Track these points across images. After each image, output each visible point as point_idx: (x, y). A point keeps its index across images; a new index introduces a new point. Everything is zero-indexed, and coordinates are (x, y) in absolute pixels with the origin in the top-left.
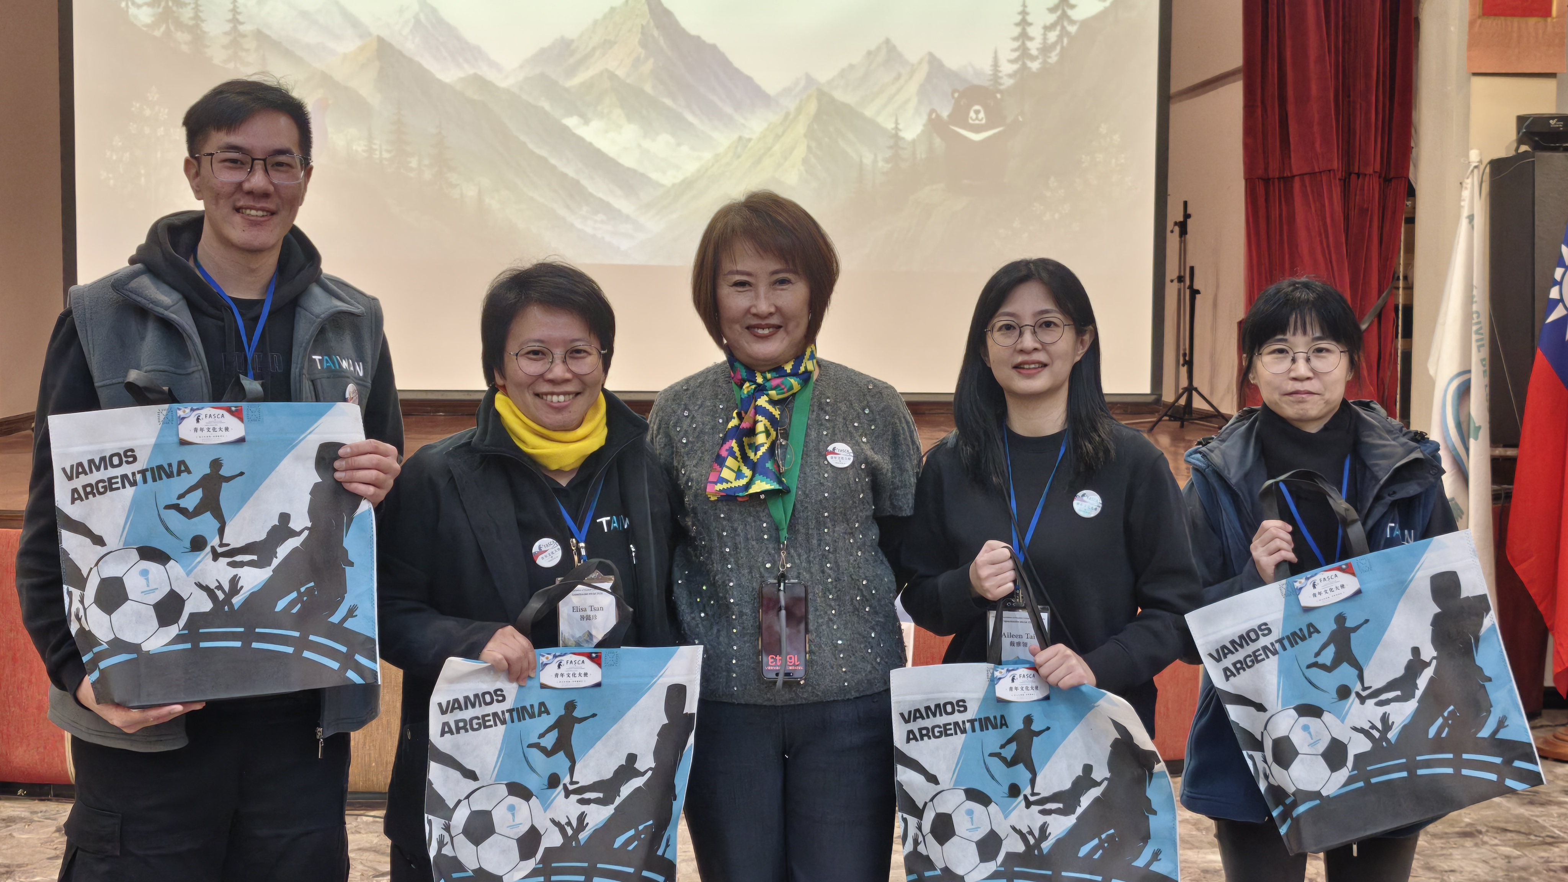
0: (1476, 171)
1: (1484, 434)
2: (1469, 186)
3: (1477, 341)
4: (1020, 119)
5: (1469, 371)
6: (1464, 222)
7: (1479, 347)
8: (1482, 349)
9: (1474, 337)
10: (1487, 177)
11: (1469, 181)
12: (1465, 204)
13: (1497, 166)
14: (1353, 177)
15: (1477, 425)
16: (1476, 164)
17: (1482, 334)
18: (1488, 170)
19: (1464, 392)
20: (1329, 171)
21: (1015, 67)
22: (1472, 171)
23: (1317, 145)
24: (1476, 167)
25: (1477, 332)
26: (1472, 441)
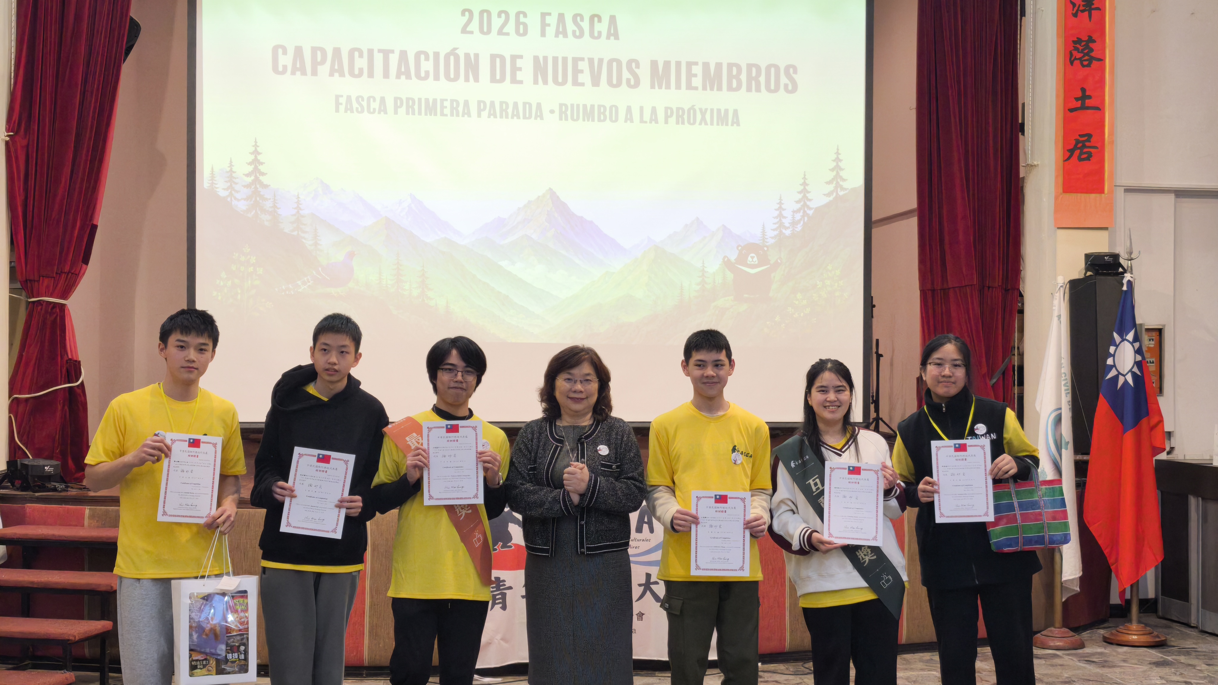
0: (1061, 288)
1: (1071, 446)
2: (1058, 298)
3: (1065, 390)
4: (779, 261)
5: (1060, 409)
6: (1055, 319)
7: (1067, 394)
8: (1068, 395)
9: (1063, 388)
10: (1067, 290)
11: (1058, 294)
12: (1056, 308)
13: (1074, 284)
14: (986, 288)
15: (1067, 441)
16: (1062, 285)
17: (1068, 386)
18: (1068, 286)
19: (1058, 420)
20: (972, 285)
21: (776, 233)
22: (1060, 288)
23: (964, 269)
24: (1062, 286)
25: (1065, 385)
26: (1063, 450)
